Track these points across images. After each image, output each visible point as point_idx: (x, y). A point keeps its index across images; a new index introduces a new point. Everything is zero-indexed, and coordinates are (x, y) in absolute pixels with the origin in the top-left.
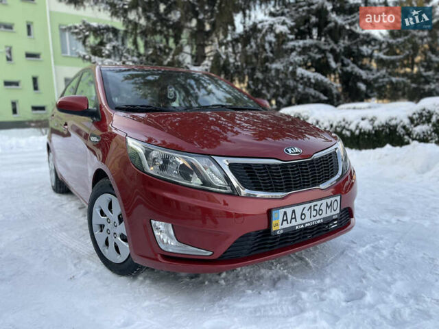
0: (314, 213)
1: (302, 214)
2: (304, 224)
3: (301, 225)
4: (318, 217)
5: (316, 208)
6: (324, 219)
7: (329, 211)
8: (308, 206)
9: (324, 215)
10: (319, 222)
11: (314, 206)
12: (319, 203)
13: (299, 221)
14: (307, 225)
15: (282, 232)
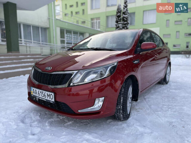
0: (42, 95)
1: (39, 93)
2: (39, 97)
3: (38, 97)
4: (44, 98)
5: (43, 93)
6: (46, 100)
7: (49, 98)
8: (40, 91)
9: (46, 98)
10: (44, 100)
11: (43, 92)
12: (44, 92)
13: (38, 96)
14: (40, 98)
15: (33, 96)
